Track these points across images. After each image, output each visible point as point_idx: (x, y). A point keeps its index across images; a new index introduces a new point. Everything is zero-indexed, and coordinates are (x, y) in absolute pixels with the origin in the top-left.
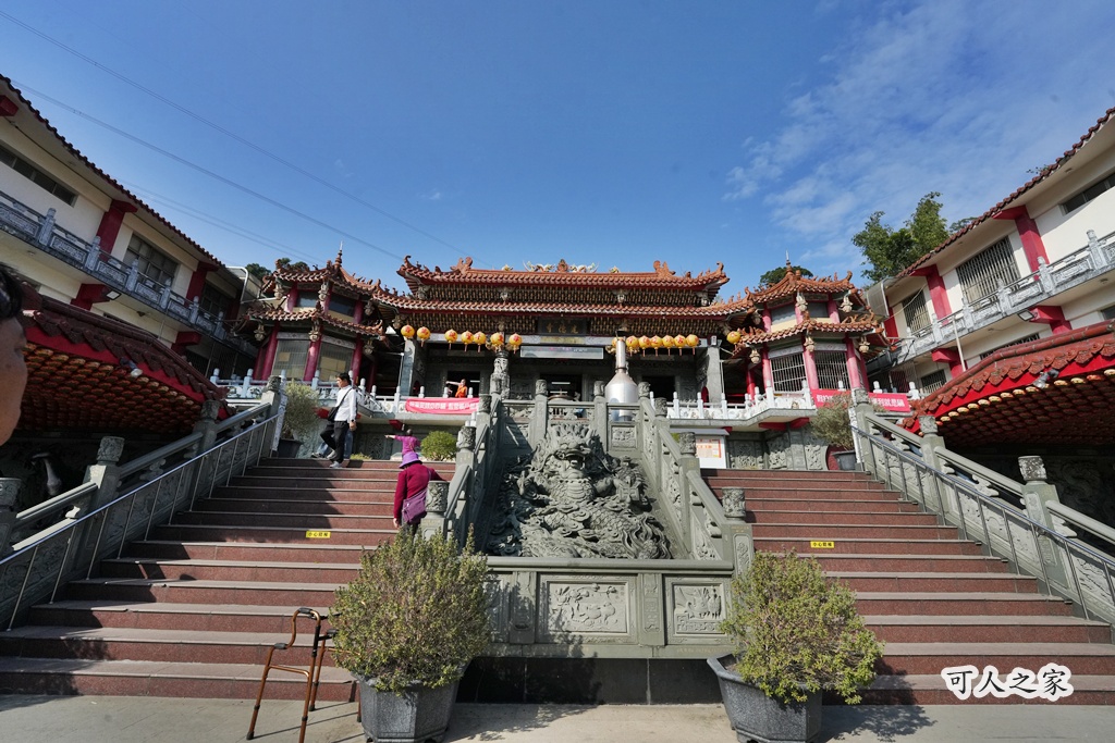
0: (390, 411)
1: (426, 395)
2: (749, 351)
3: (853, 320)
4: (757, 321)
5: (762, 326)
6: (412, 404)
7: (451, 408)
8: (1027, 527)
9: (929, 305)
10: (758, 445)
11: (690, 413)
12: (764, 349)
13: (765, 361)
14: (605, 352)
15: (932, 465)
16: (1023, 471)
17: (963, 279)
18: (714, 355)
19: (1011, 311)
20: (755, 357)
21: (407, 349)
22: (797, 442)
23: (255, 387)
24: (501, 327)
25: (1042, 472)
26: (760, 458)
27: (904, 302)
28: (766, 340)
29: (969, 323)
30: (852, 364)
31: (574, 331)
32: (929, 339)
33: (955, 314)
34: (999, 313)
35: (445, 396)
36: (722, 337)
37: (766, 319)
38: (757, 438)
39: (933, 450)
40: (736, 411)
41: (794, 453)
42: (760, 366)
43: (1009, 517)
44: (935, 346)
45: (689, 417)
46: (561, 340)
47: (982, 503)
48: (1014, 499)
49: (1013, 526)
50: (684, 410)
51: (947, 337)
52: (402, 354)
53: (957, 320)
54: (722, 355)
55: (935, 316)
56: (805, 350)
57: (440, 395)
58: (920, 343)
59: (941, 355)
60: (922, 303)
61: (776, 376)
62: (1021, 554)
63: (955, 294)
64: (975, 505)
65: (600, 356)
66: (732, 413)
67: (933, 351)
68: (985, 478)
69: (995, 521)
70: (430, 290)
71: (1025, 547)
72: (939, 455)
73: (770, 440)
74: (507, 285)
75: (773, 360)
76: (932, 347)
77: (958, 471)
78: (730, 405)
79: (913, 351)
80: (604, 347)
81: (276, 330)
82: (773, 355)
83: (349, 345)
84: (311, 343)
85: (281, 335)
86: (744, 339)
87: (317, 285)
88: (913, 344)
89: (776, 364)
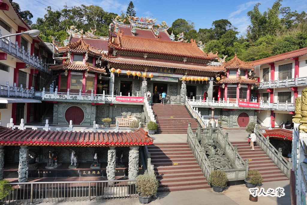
0: (110, 101)
1: (122, 95)
2: (222, 84)
3: (251, 79)
4: (226, 74)
5: (226, 76)
6: (118, 98)
7: (131, 100)
8: (277, 158)
9: (270, 74)
10: (220, 112)
11: (204, 104)
12: (226, 84)
13: (226, 88)
14: (179, 80)
15: (267, 145)
16: (279, 150)
17: (280, 70)
18: (211, 83)
19: (288, 86)
20: (223, 86)
21: (111, 76)
22: (232, 115)
23: (71, 95)
24: (146, 70)
25: (281, 151)
26: (220, 116)
27: (264, 69)
28: (228, 82)
29: (278, 85)
30: (248, 92)
31: (169, 72)
32: (267, 85)
33: (275, 81)
34: (285, 85)
35: (129, 96)
36: (215, 78)
37: (228, 73)
38: (220, 110)
39: (268, 142)
40: (216, 103)
41: (230, 117)
42: (224, 89)
43: (275, 156)
44: (269, 88)
45: (204, 105)
46: (165, 75)
47: (272, 153)
48: (277, 153)
49: (275, 157)
50: (203, 102)
51: (272, 86)
52: (110, 78)
53: (275, 83)
54: (214, 84)
55: (271, 79)
56: (238, 87)
57: (128, 95)
58: (265, 86)
59: (269, 91)
60: (268, 72)
61: (228, 92)
62: (275, 161)
63: (277, 73)
64: (271, 152)
65: (177, 81)
66: (215, 104)
67: (268, 89)
68: (274, 149)
69: (273, 155)
70: (118, 52)
71: (276, 160)
72: (268, 143)
73: (223, 111)
74: (146, 52)
75: (228, 88)
76: (268, 88)
77: (270, 146)
78: (215, 101)
79: (263, 87)
80: (178, 78)
81: (70, 71)
82: (228, 86)
83: (94, 76)
84: (84, 77)
85: (72, 73)
86: (222, 81)
87: (84, 54)
88: (263, 85)
89: (229, 89)
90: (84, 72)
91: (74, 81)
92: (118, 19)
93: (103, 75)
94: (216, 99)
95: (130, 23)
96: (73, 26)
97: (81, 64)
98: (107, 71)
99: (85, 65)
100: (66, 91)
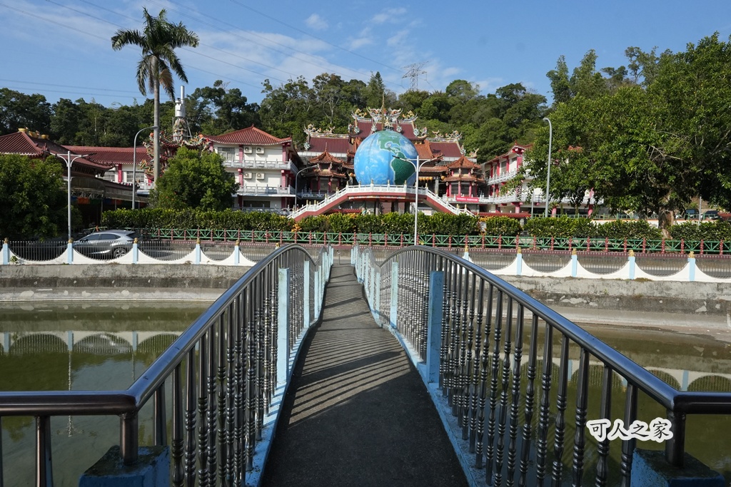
2: (446, 183)
12: (450, 182)
13: (449, 185)
18: (437, 182)
30: (470, 188)
36: (440, 177)
37: (452, 172)
54: (439, 182)
56: (459, 184)
61: (451, 189)
81: (320, 177)
82: (452, 184)
83: (337, 180)
84: (330, 181)
85: (321, 179)
86: (445, 180)
87: (329, 164)
88: (492, 181)
89: (453, 186)
90: (330, 177)
91: (322, 184)
92: (358, 114)
93: (343, 179)
94: (440, 195)
95: (371, 117)
96: (310, 125)
97: (327, 171)
98: (347, 176)
99: (330, 172)
100: (318, 192)
